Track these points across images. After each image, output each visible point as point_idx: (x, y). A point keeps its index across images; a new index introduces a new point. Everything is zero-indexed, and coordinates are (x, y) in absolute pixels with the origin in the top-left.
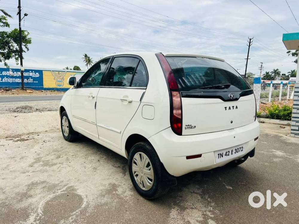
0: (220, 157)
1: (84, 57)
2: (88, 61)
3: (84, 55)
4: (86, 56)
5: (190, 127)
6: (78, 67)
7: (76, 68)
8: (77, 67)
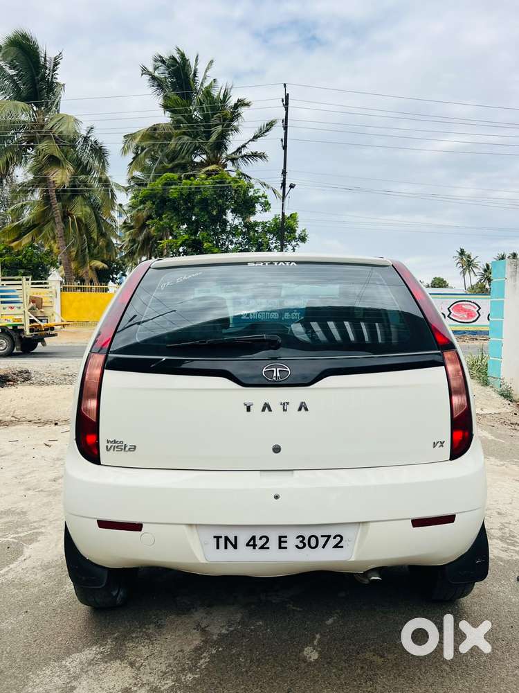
0: (226, 548)
1: (458, 256)
2: (467, 263)
3: (459, 251)
4: (462, 253)
5: (118, 446)
6: (442, 280)
7: (437, 282)
8: (439, 279)
